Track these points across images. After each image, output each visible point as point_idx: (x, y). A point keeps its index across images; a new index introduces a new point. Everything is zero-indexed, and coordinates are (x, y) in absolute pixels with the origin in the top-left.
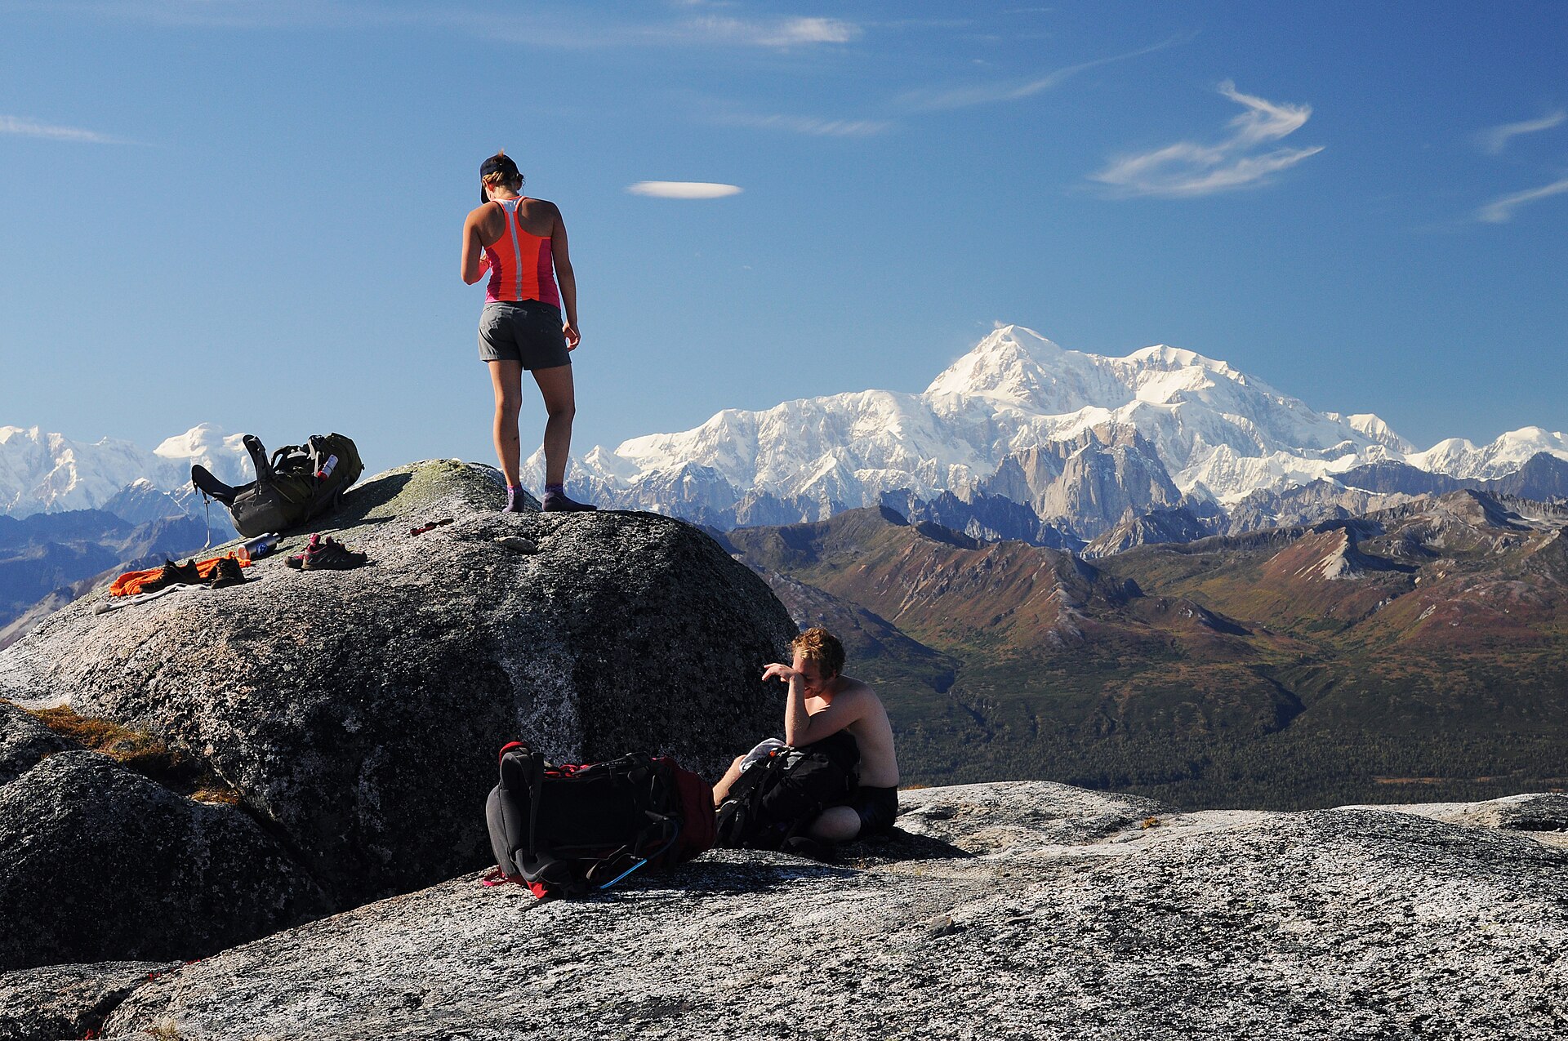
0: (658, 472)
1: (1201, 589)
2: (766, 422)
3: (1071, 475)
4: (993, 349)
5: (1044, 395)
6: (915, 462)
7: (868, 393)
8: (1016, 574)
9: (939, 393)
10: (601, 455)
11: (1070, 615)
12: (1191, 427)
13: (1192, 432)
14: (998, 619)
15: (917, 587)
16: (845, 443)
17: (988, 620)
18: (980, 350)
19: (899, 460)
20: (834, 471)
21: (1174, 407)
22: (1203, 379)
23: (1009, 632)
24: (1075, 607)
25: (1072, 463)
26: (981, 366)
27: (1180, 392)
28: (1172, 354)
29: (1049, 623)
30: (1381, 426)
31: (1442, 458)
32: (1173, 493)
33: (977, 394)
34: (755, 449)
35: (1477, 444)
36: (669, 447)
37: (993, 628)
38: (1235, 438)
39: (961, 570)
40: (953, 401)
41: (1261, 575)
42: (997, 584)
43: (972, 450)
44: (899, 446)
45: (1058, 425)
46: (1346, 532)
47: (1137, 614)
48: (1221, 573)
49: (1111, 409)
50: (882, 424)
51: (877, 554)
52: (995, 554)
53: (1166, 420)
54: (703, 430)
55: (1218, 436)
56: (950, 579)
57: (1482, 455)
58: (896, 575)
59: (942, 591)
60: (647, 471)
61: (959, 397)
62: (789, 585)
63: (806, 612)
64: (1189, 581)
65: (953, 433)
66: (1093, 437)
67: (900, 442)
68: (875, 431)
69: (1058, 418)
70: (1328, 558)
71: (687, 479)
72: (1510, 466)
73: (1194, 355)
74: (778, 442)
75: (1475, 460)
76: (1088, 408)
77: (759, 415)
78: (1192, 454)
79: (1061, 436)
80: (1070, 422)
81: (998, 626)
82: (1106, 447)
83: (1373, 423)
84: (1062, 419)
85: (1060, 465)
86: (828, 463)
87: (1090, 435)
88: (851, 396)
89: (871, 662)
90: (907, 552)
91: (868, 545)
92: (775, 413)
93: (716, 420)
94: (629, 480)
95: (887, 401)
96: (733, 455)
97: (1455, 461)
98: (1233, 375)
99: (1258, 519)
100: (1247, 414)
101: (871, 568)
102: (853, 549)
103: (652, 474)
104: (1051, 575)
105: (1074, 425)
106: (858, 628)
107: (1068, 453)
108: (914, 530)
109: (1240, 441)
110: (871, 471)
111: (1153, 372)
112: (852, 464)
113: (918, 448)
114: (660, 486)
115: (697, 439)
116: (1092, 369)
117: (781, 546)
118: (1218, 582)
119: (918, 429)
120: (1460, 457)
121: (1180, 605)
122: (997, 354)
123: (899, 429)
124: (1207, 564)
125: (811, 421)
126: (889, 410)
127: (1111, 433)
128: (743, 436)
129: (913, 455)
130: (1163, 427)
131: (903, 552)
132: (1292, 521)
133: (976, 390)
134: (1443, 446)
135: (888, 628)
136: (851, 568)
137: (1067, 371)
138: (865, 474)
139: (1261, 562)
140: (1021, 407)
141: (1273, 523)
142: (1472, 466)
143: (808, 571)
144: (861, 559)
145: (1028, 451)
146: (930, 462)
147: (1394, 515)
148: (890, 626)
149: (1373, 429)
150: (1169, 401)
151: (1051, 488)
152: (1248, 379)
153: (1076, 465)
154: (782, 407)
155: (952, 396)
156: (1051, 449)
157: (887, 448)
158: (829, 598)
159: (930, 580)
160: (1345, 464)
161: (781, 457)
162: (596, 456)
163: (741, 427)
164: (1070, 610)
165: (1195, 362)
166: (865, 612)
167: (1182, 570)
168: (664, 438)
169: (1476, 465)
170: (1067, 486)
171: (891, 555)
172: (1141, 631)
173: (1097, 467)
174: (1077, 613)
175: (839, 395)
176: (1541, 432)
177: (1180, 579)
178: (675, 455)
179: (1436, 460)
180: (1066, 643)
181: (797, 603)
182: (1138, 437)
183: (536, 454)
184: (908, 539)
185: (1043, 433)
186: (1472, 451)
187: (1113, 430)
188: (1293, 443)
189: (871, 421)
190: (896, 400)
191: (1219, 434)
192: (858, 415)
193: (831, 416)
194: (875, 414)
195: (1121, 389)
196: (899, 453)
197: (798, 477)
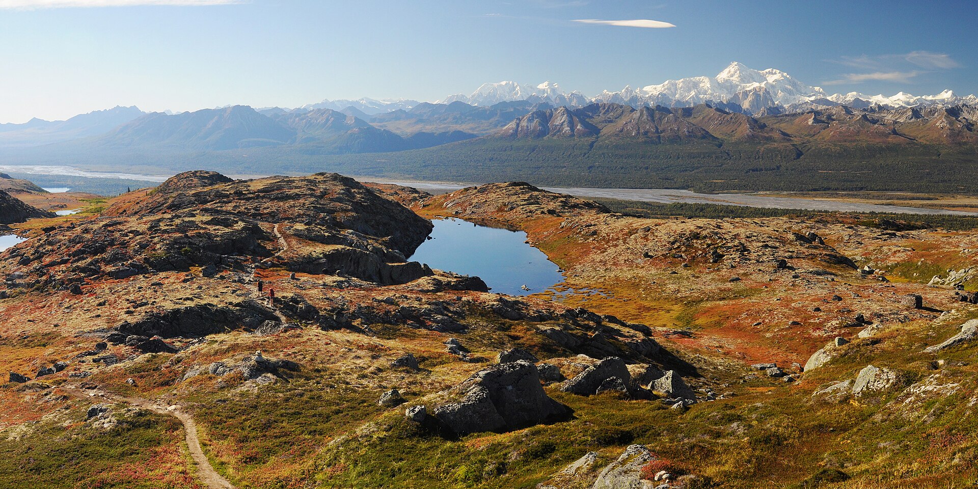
0: (653, 94)
1: (780, 126)
3: (750, 98)
5: (744, 79)
6: (713, 94)
7: (703, 77)
8: (737, 121)
9: (719, 78)
10: (639, 90)
12: (777, 88)
14: (733, 131)
15: (714, 123)
16: (697, 89)
17: (731, 131)
18: (729, 68)
19: (710, 93)
20: (694, 95)
21: (774, 83)
22: (781, 77)
23: (735, 134)
25: (750, 95)
26: (730, 72)
27: (775, 80)
28: (774, 70)
29: (745, 133)
30: (821, 90)
31: (835, 98)
32: (774, 103)
34: (676, 89)
36: (655, 88)
37: (732, 133)
38: (788, 91)
39: (724, 119)
41: (794, 123)
42: (733, 123)
43: (727, 91)
46: (814, 114)
47: (765, 131)
49: (759, 83)
50: (706, 85)
51: (705, 115)
53: (772, 86)
54: (664, 85)
56: (722, 122)
58: (709, 120)
59: (720, 124)
60: (650, 94)
61: (724, 79)
62: (685, 121)
63: (688, 128)
64: (777, 124)
65: (723, 87)
66: (756, 90)
67: (710, 89)
68: (704, 86)
70: (809, 120)
71: (660, 96)
72: (850, 101)
73: (779, 71)
74: (681, 88)
76: (754, 83)
77: (677, 82)
78: (777, 95)
79: (748, 89)
82: (758, 92)
83: (819, 89)
84: (748, 85)
85: (747, 96)
86: (693, 93)
87: (754, 89)
88: (698, 78)
91: (703, 112)
92: (680, 81)
93: (667, 82)
94: (645, 96)
95: (707, 79)
96: (670, 91)
98: (788, 76)
99: (793, 111)
100: (791, 86)
101: (703, 118)
102: (699, 113)
104: (746, 121)
105: (751, 86)
106: (700, 132)
107: (749, 93)
108: (714, 109)
110: (703, 96)
111: (770, 75)
112: (699, 94)
114: (653, 98)
115: (662, 87)
116: (755, 74)
117: (682, 112)
118: (784, 124)
119: (714, 86)
120: (839, 98)
121: (775, 129)
122: (733, 69)
123: (710, 86)
124: (781, 120)
125: (689, 83)
126: (707, 81)
128: (673, 86)
129: (713, 92)
130: (771, 88)
131: (711, 115)
132: (801, 111)
133: (728, 77)
134: (835, 95)
136: (698, 118)
137: (750, 74)
138: (701, 96)
139: (794, 120)
140: (739, 82)
141: (796, 111)
142: (842, 100)
143: (688, 118)
144: (701, 116)
145: (740, 92)
146: (717, 94)
148: (708, 132)
150: (773, 82)
151: (745, 101)
152: (792, 77)
154: (682, 80)
156: (745, 92)
157: (707, 90)
158: (694, 125)
159: (718, 121)
160: (813, 98)
161: (682, 92)
163: (672, 84)
164: (750, 130)
165: (779, 73)
166: (702, 128)
167: (776, 121)
168: (655, 86)
170: (749, 101)
171: (708, 115)
172: (766, 135)
173: (756, 96)
175: (696, 77)
176: (857, 93)
178: (657, 90)
179: (833, 98)
180: (749, 137)
181: (687, 126)
182: (766, 90)
184: (712, 112)
185: (744, 88)
186: (841, 97)
187: (760, 88)
188: (801, 93)
189: (703, 84)
190: (709, 79)
191: (784, 90)
192: (700, 82)
193: (694, 82)
194: (704, 82)
195: (762, 78)
196: (710, 91)
197: (686, 96)
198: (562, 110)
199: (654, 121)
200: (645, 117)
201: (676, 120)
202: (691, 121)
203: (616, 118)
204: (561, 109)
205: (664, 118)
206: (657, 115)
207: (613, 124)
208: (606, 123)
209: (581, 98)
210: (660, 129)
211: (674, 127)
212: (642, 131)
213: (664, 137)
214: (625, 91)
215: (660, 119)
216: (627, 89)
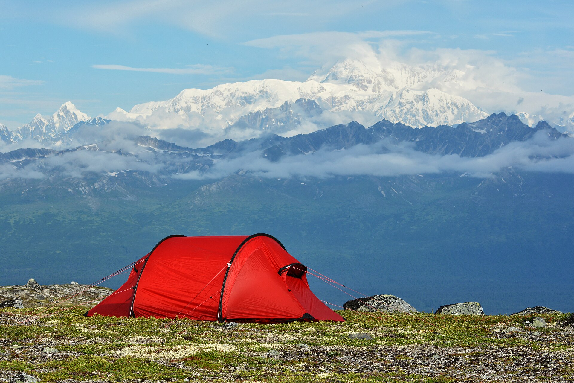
128: (195, 103)
163: (195, 99)
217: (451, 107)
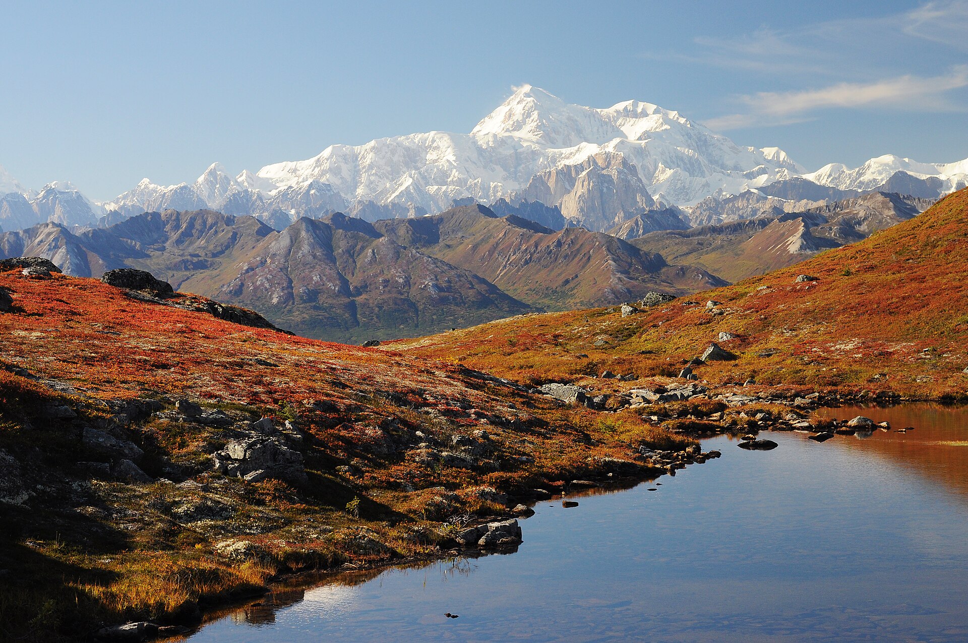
0: (292, 187)
1: (701, 261)
2: (362, 153)
3: (580, 189)
4: (518, 103)
5: (553, 135)
6: (466, 181)
7: (432, 133)
8: (578, 250)
9: (481, 133)
10: (248, 176)
11: (619, 279)
12: (654, 157)
13: (656, 159)
14: (567, 282)
15: (509, 260)
16: (417, 168)
17: (561, 283)
18: (509, 104)
19: (455, 179)
20: (411, 187)
21: (643, 143)
22: (662, 123)
23: (575, 291)
24: (622, 273)
25: (581, 180)
26: (510, 115)
27: (646, 132)
28: (641, 106)
29: (605, 284)
30: (783, 155)
31: (826, 177)
32: (650, 201)
33: (507, 134)
34: (356, 172)
35: (850, 167)
36: (295, 171)
37: (564, 288)
38: (685, 164)
39: (539, 248)
40: (491, 139)
41: (743, 251)
42: (565, 257)
43: (504, 173)
44: (455, 170)
45: (563, 156)
46: (803, 221)
47: (664, 278)
48: (713, 250)
49: (600, 144)
50: (442, 155)
51: (479, 237)
52: (563, 236)
53: (638, 152)
54: (319, 159)
55: (673, 162)
56: (532, 255)
57: (854, 174)
58: (493, 252)
59: (526, 262)
60: (283, 187)
61: (495, 136)
62: (423, 258)
63: (436, 277)
64: (691, 256)
65: (491, 161)
66: (595, 163)
67: (455, 167)
68: (437, 160)
69: (564, 150)
70: (791, 239)
71: (312, 192)
72: (874, 182)
73: (655, 107)
74: (371, 167)
75: (850, 178)
76: (584, 144)
77: (357, 149)
78: (655, 175)
79: (570, 162)
80: (571, 154)
81: (567, 287)
82: (603, 169)
83: (778, 153)
84: (566, 151)
85: (572, 182)
86: (407, 182)
87: (592, 160)
88: (420, 136)
89: (482, 311)
90: (501, 236)
91: (471, 231)
92: (368, 148)
93: (327, 152)
94: (269, 193)
95: (446, 139)
96: (339, 177)
97: (836, 178)
98: (682, 121)
99: (710, 218)
100: (692, 148)
101: (475, 247)
102: (460, 235)
103: (288, 189)
104: (603, 251)
105: (574, 156)
106: (472, 288)
107: (577, 174)
108: (505, 220)
109: (688, 166)
110: (437, 187)
111: (628, 119)
112: (422, 182)
113: (468, 172)
114: (293, 197)
115: (314, 165)
116: (586, 117)
117: (410, 232)
118: (713, 256)
119: (467, 158)
120: (839, 176)
121: (693, 271)
122: (521, 106)
123: (454, 158)
124: (702, 244)
125: (393, 152)
126: (446, 146)
127: (606, 160)
128: (346, 163)
129: (465, 176)
130: (636, 157)
131: (498, 236)
132: (733, 219)
133: (506, 131)
134: (827, 169)
135: (493, 288)
136: (461, 247)
137: (569, 118)
138: (432, 189)
139: (740, 242)
140: (537, 143)
141: (720, 220)
142: (848, 182)
143: (430, 249)
144: (466, 241)
145: (550, 172)
146: (476, 181)
147: (829, 210)
148: (495, 287)
149: (778, 157)
150: (640, 139)
151: (566, 198)
152: (693, 123)
153: (584, 181)
154: (372, 143)
155: (491, 135)
156: (565, 170)
157: (446, 171)
158: (451, 267)
159: (518, 255)
160: (762, 180)
161: (372, 178)
162: (244, 177)
163: (345, 158)
164: (619, 275)
165: (656, 112)
166: (476, 277)
167: (685, 249)
168: (291, 165)
169: (851, 181)
170: (578, 195)
171: (489, 238)
172: (667, 289)
173: (598, 183)
174: (623, 276)
175: (412, 135)
176: (895, 158)
177: (685, 254)
178: (299, 177)
179: (822, 178)
180: (617, 298)
181: (430, 270)
182: (625, 162)
183: (203, 176)
184: (500, 227)
185: (554, 160)
186: (848, 172)
187: (608, 158)
188: (723, 167)
189: (434, 153)
190: (452, 139)
191: (673, 161)
192: (426, 149)
193: (407, 149)
194: (437, 148)
195: (608, 130)
196: (455, 175)
197: (385, 192)
198: (49, 234)
199: (334, 261)
200: (306, 248)
201: (397, 255)
202: (439, 256)
203: (215, 255)
204: (47, 230)
205: (363, 248)
206: (341, 243)
207: (207, 273)
208: (187, 269)
209: (76, 203)
210: (354, 281)
211: (393, 276)
212: (299, 289)
213: (365, 305)
214: (206, 180)
215: (351, 253)
216: (213, 173)
217: (676, 161)
